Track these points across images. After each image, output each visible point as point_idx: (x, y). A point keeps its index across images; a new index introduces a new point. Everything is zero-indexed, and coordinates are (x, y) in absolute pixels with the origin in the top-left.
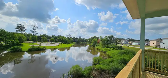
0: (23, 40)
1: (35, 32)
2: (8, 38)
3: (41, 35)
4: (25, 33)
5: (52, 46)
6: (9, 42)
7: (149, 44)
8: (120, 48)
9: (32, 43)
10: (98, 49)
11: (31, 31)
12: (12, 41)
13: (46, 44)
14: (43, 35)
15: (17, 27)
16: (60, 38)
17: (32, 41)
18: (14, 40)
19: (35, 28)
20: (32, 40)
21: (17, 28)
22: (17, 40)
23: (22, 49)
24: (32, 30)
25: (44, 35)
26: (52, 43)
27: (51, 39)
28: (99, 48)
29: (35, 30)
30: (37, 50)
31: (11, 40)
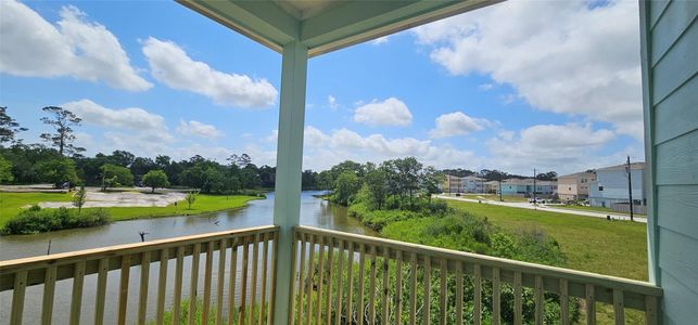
1: (67, 142)
3: (100, 155)
7: (555, 191)
8: (440, 209)
9: (48, 191)
10: (354, 215)
11: (43, 136)
14: (110, 157)
16: (197, 167)
19: (67, 122)
24: (53, 131)
26: (153, 193)
27: (149, 174)
28: (359, 212)
29: (69, 130)
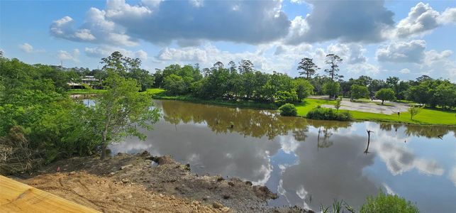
0: (307, 91)
1: (335, 73)
2: (281, 89)
3: (352, 79)
4: (316, 78)
5: (378, 112)
6: (283, 95)
9: (326, 99)
11: (326, 70)
12: (286, 95)
13: (361, 104)
14: (357, 81)
15: (301, 65)
16: (423, 85)
17: (327, 96)
18: (290, 92)
19: (335, 62)
20: (327, 94)
21: (300, 67)
22: (294, 92)
23: (298, 112)
25: (363, 80)
26: (382, 104)
27: (380, 91)
29: (336, 66)
30: (326, 119)
31: (285, 92)
